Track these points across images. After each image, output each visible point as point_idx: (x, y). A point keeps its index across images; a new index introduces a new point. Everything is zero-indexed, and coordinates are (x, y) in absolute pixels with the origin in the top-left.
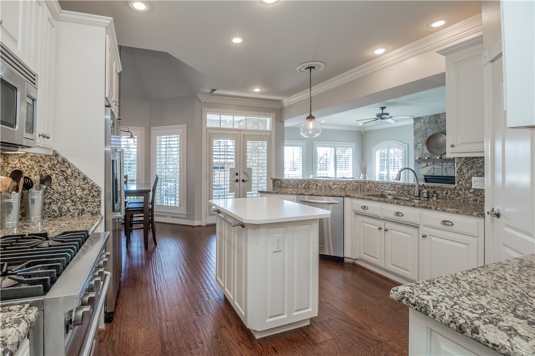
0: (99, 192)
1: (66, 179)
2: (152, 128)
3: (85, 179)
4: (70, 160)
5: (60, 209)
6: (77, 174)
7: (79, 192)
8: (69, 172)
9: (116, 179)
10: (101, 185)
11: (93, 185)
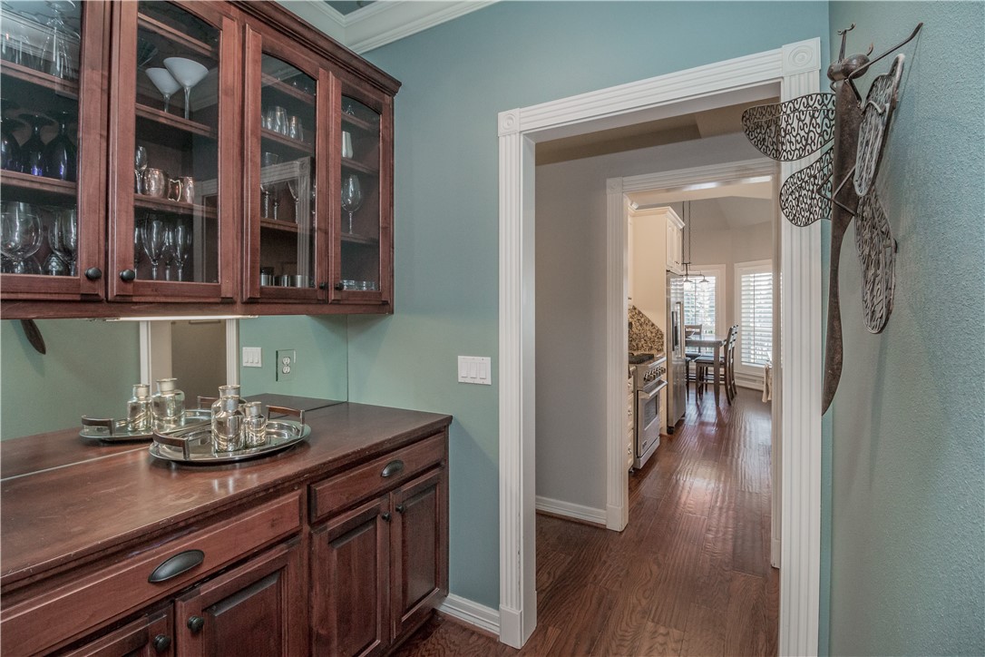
0: (662, 335)
1: (641, 325)
2: (735, 265)
3: (653, 325)
4: (643, 312)
5: (637, 345)
6: (648, 322)
7: (649, 335)
8: (642, 320)
9: (676, 327)
10: (664, 330)
11: (658, 330)
